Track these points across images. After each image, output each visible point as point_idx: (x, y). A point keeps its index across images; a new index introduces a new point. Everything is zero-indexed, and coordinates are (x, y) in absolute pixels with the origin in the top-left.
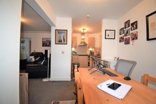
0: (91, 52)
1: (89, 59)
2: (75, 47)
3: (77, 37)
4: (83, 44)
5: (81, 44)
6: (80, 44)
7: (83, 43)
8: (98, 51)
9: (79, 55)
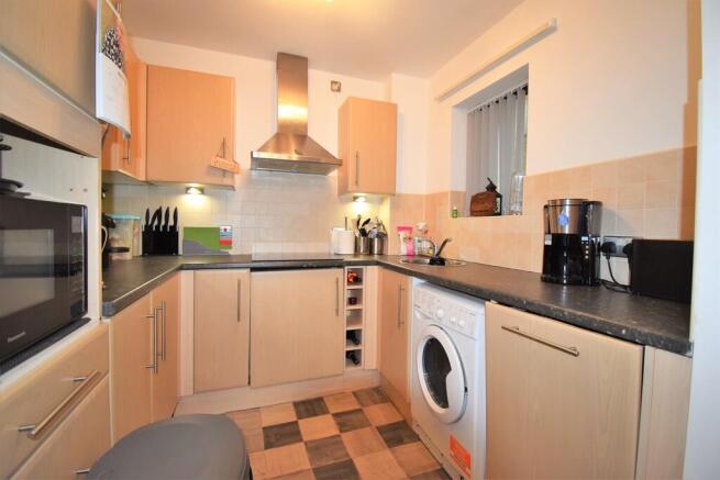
0: (363, 233)
1: (353, 301)
2: (217, 180)
3: (231, 79)
4: (295, 157)
5: (278, 150)
6: (262, 149)
7: (293, 147)
8: (421, 225)
9: (253, 269)
